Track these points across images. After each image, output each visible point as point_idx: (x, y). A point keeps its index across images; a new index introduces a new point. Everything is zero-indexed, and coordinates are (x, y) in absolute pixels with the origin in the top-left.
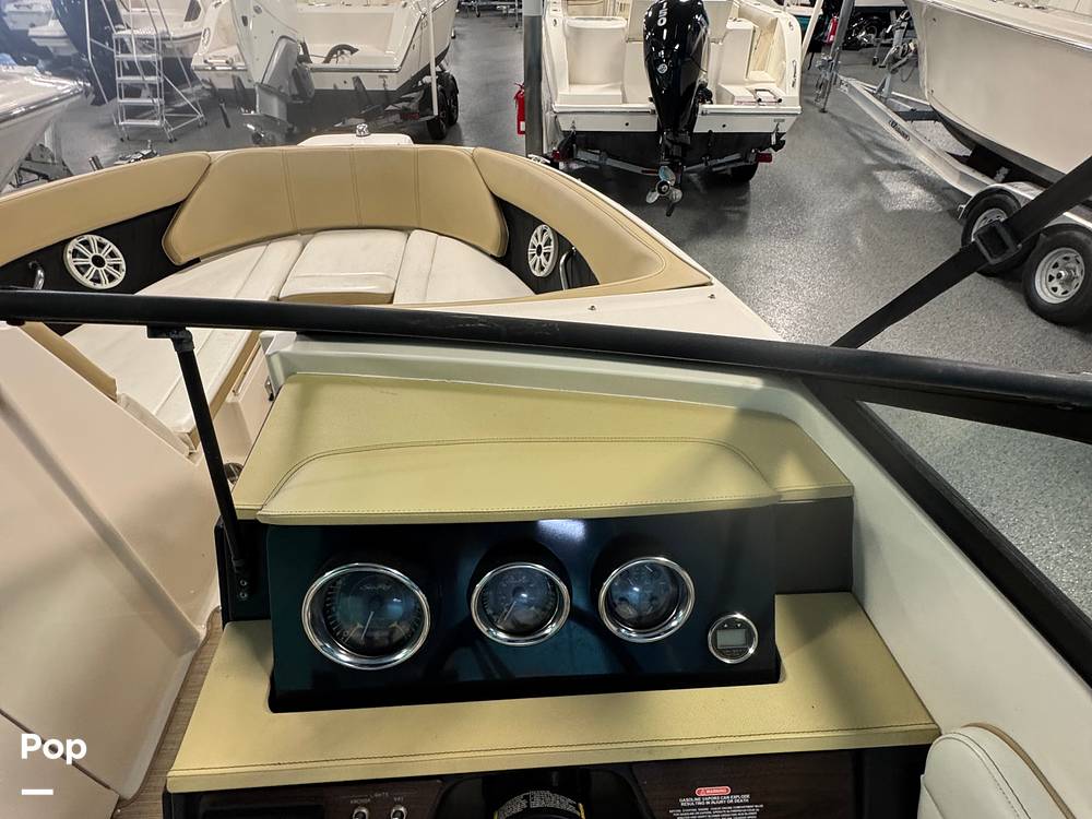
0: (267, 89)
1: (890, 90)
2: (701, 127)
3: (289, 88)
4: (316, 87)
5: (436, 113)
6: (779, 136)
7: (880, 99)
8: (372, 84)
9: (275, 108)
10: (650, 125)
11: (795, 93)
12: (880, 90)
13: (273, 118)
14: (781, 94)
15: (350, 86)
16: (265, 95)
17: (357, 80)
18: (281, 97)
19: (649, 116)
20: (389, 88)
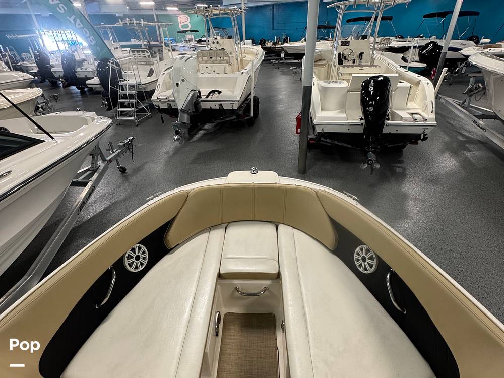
0: (183, 111)
1: (469, 103)
2: (385, 130)
3: (192, 109)
4: (202, 108)
5: (252, 116)
6: (425, 135)
7: (463, 108)
8: (226, 106)
9: (186, 118)
10: (361, 130)
11: (433, 116)
12: (463, 103)
13: (185, 123)
14: (426, 117)
15: (217, 107)
16: (182, 114)
17: (221, 105)
18: (188, 113)
19: (360, 126)
20: (234, 108)
